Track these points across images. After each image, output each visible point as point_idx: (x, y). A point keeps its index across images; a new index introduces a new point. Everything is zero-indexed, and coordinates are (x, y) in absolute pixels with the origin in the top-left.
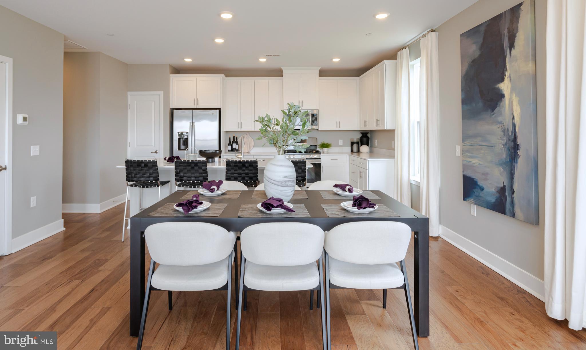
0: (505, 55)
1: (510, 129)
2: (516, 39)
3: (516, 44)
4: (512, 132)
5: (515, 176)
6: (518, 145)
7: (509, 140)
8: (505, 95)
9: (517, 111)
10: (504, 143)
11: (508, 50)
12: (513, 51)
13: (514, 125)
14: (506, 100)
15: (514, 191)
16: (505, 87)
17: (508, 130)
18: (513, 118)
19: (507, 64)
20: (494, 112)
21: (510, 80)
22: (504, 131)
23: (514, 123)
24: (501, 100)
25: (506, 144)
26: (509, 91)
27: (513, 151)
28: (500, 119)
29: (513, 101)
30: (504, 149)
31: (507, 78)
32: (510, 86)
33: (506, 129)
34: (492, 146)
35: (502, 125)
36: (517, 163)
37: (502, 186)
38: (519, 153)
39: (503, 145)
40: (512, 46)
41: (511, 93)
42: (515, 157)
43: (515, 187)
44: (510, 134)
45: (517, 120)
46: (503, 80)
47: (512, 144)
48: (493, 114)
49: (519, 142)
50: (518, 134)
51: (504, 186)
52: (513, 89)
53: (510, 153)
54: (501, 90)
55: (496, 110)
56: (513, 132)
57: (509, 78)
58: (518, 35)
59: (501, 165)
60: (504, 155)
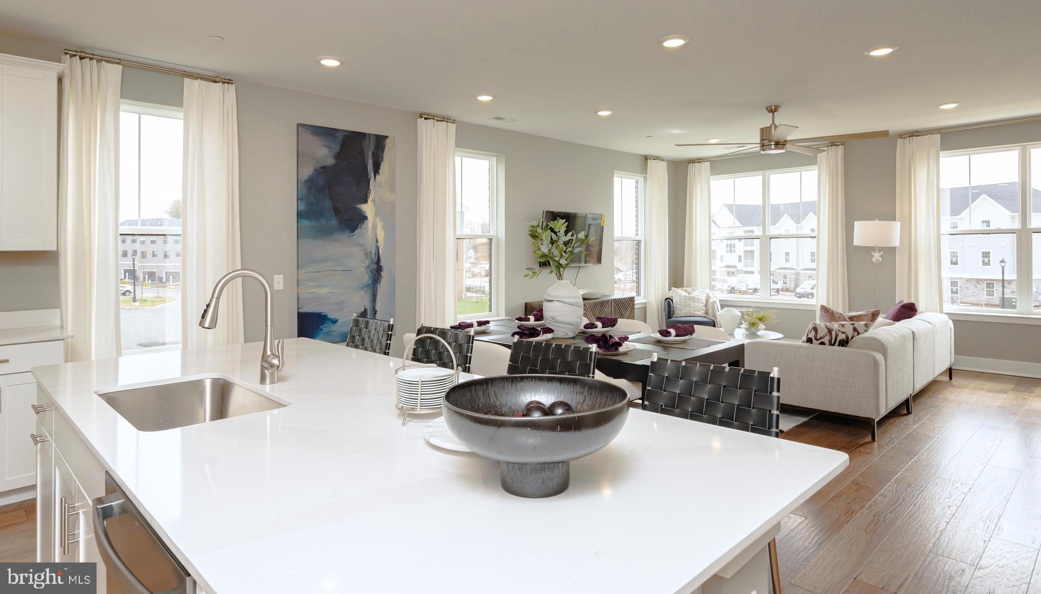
0: (369, 177)
1: (374, 251)
2: (381, 166)
3: (380, 171)
4: (375, 254)
5: (378, 296)
6: (381, 266)
7: (372, 262)
8: (368, 218)
9: (381, 234)
10: (366, 266)
11: (373, 175)
12: (377, 176)
13: (378, 248)
14: (370, 223)
15: (376, 311)
16: (367, 209)
17: (371, 252)
18: (377, 241)
19: (371, 187)
20: (355, 233)
21: (374, 204)
22: (366, 254)
23: (378, 246)
24: (364, 222)
25: (368, 266)
26: (373, 214)
27: (376, 273)
28: (361, 241)
29: (377, 225)
30: (366, 271)
31: (371, 201)
32: (373, 210)
33: (369, 251)
34: (351, 270)
35: (364, 248)
36: (380, 283)
37: (363, 310)
38: (382, 274)
39: (365, 268)
40: (377, 170)
41: (375, 216)
42: (378, 279)
43: (378, 308)
44: (373, 256)
45: (381, 243)
46: (366, 201)
47: (376, 266)
48: (353, 236)
49: (382, 264)
50: (381, 257)
51: (366, 310)
52: (377, 214)
53: (372, 275)
54: (364, 211)
55: (356, 232)
56: (377, 254)
57: (373, 203)
58: (382, 163)
59: (362, 289)
60: (366, 278)
